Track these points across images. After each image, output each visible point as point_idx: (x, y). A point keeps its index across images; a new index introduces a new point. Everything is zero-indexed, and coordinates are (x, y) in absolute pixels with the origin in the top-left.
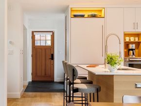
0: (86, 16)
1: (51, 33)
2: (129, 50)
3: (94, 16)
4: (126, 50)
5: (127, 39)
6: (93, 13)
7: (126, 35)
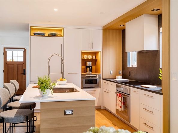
0: (47, 35)
1: (24, 49)
2: (87, 67)
3: (54, 35)
4: (84, 67)
5: (86, 57)
6: (53, 32)
7: (83, 53)
